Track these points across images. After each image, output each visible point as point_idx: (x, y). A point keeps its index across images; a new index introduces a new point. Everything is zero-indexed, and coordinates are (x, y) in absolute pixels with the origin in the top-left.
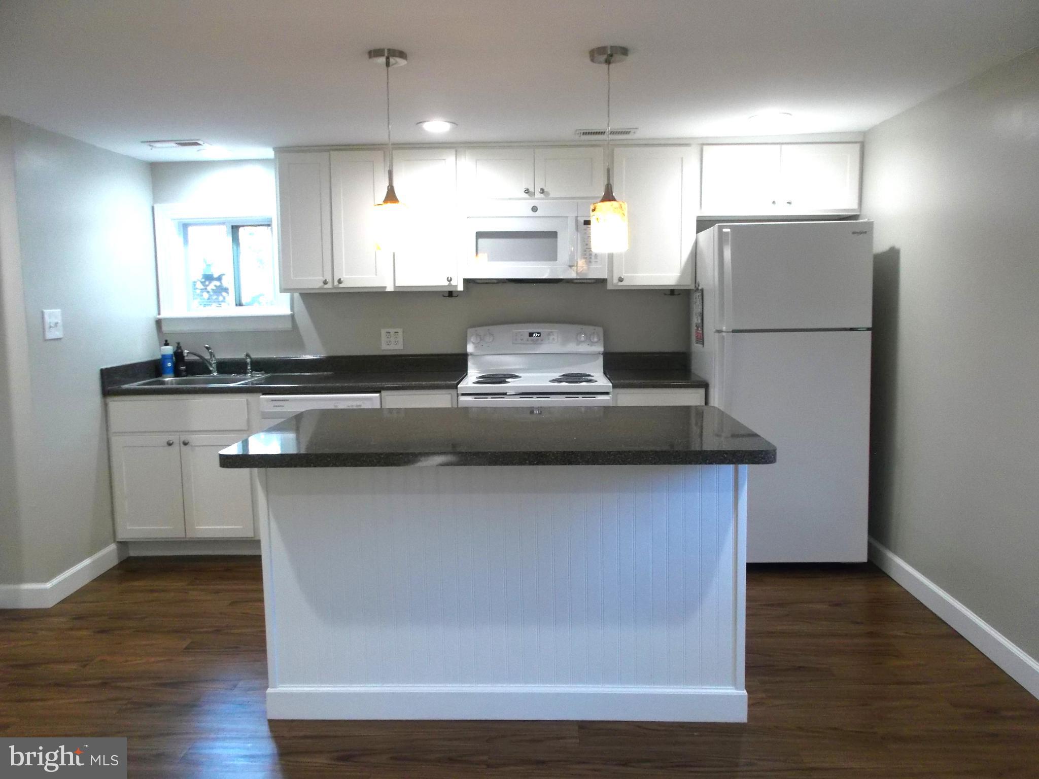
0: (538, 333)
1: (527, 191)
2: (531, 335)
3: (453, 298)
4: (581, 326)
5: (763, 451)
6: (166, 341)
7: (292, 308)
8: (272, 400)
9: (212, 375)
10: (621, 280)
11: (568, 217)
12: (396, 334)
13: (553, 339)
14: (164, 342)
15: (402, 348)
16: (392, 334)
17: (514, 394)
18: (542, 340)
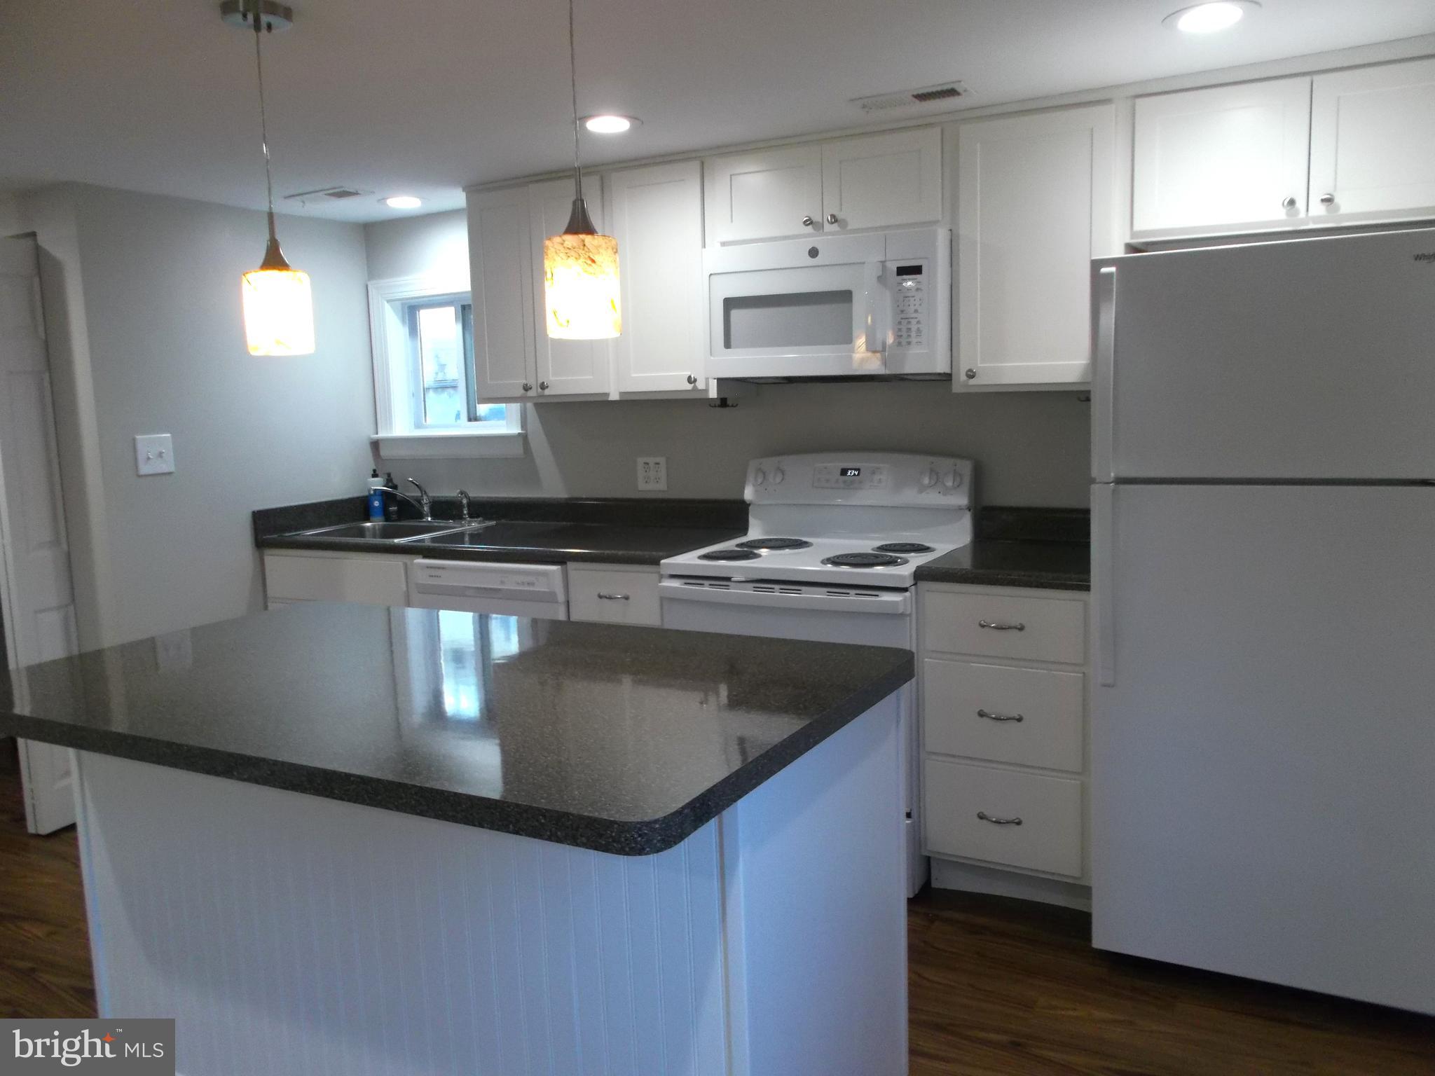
0: (855, 470)
1: (809, 222)
2: (844, 472)
3: (727, 408)
4: (931, 459)
5: (615, 822)
6: (374, 471)
7: (524, 425)
8: (428, 567)
9: (424, 520)
10: (971, 375)
11: (864, 263)
12: (657, 466)
13: (880, 481)
14: (372, 473)
15: (666, 488)
16: (652, 465)
17: (743, 579)
18: (861, 482)
